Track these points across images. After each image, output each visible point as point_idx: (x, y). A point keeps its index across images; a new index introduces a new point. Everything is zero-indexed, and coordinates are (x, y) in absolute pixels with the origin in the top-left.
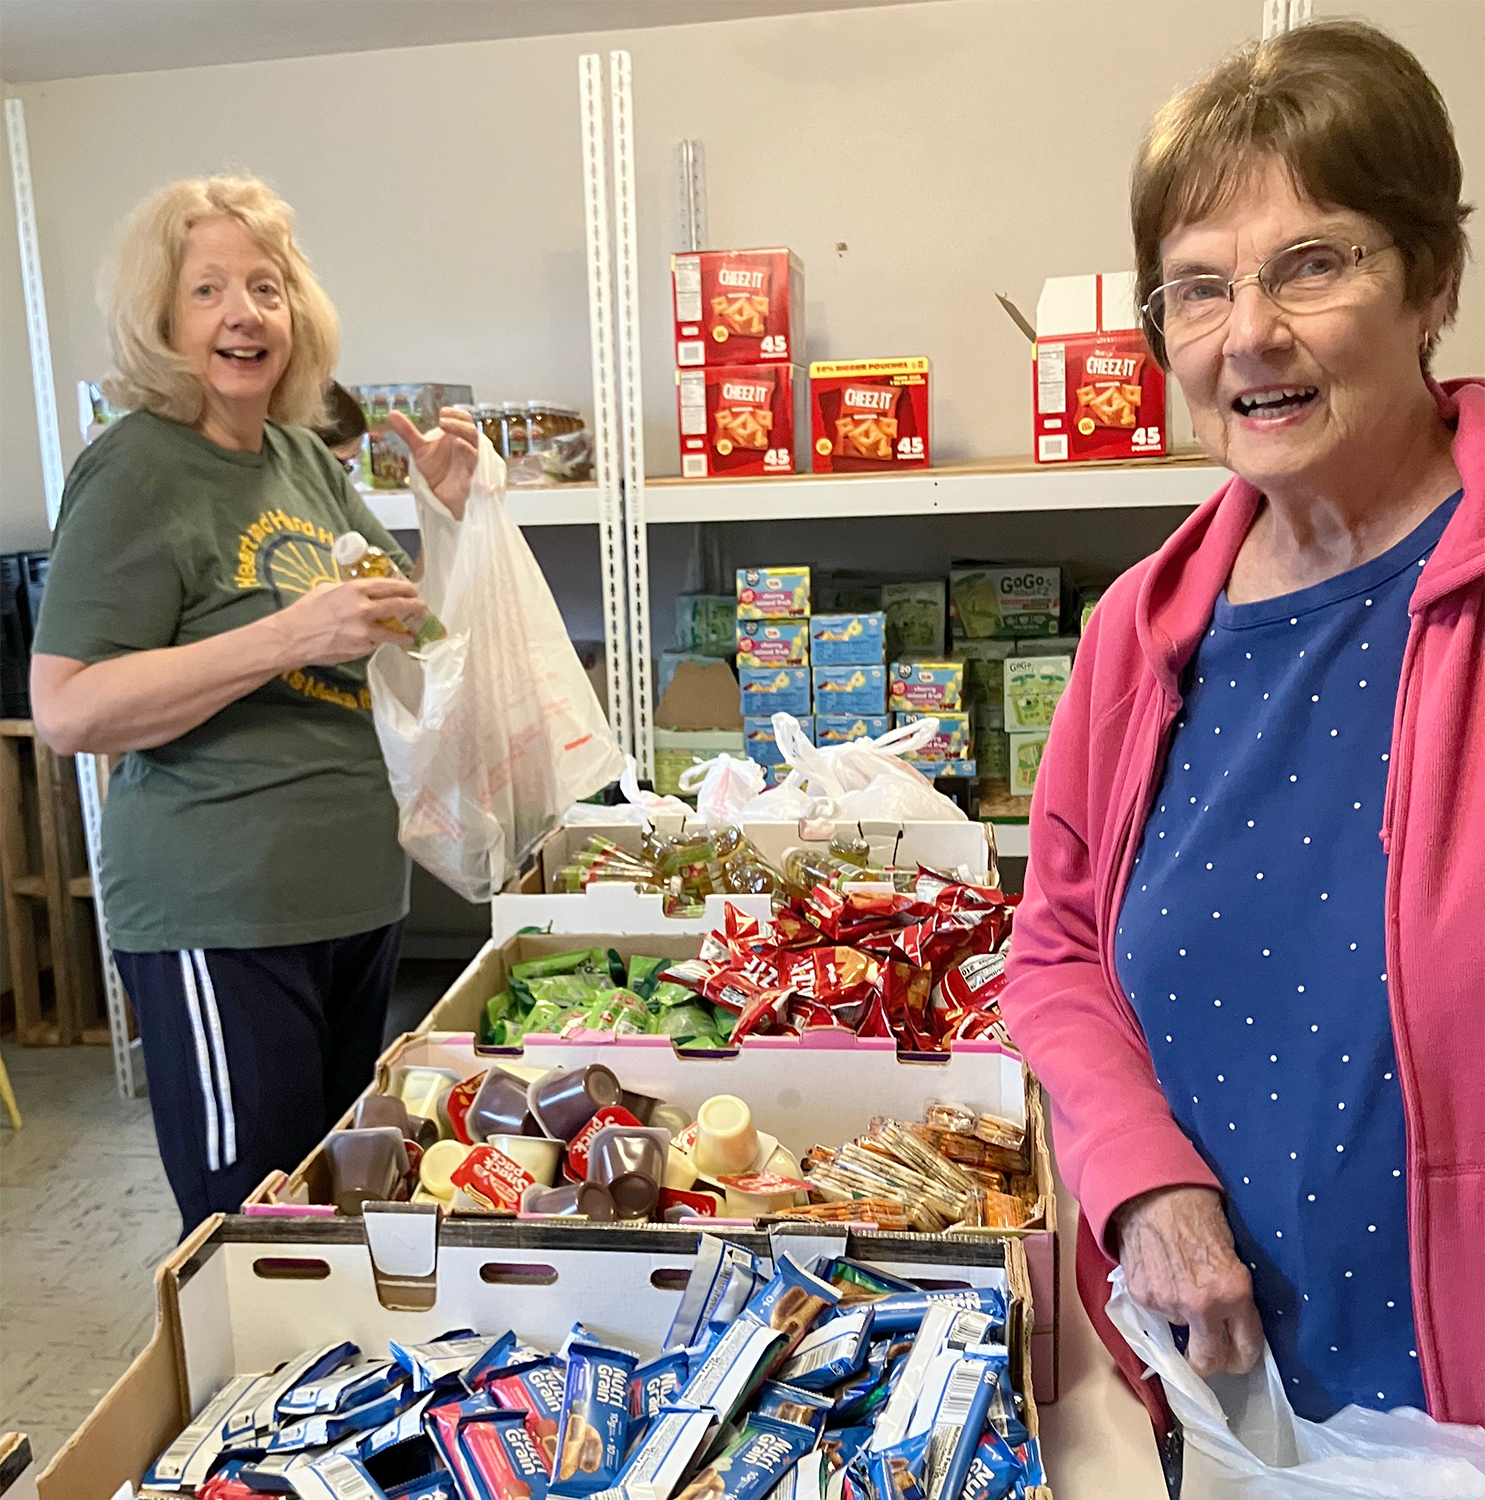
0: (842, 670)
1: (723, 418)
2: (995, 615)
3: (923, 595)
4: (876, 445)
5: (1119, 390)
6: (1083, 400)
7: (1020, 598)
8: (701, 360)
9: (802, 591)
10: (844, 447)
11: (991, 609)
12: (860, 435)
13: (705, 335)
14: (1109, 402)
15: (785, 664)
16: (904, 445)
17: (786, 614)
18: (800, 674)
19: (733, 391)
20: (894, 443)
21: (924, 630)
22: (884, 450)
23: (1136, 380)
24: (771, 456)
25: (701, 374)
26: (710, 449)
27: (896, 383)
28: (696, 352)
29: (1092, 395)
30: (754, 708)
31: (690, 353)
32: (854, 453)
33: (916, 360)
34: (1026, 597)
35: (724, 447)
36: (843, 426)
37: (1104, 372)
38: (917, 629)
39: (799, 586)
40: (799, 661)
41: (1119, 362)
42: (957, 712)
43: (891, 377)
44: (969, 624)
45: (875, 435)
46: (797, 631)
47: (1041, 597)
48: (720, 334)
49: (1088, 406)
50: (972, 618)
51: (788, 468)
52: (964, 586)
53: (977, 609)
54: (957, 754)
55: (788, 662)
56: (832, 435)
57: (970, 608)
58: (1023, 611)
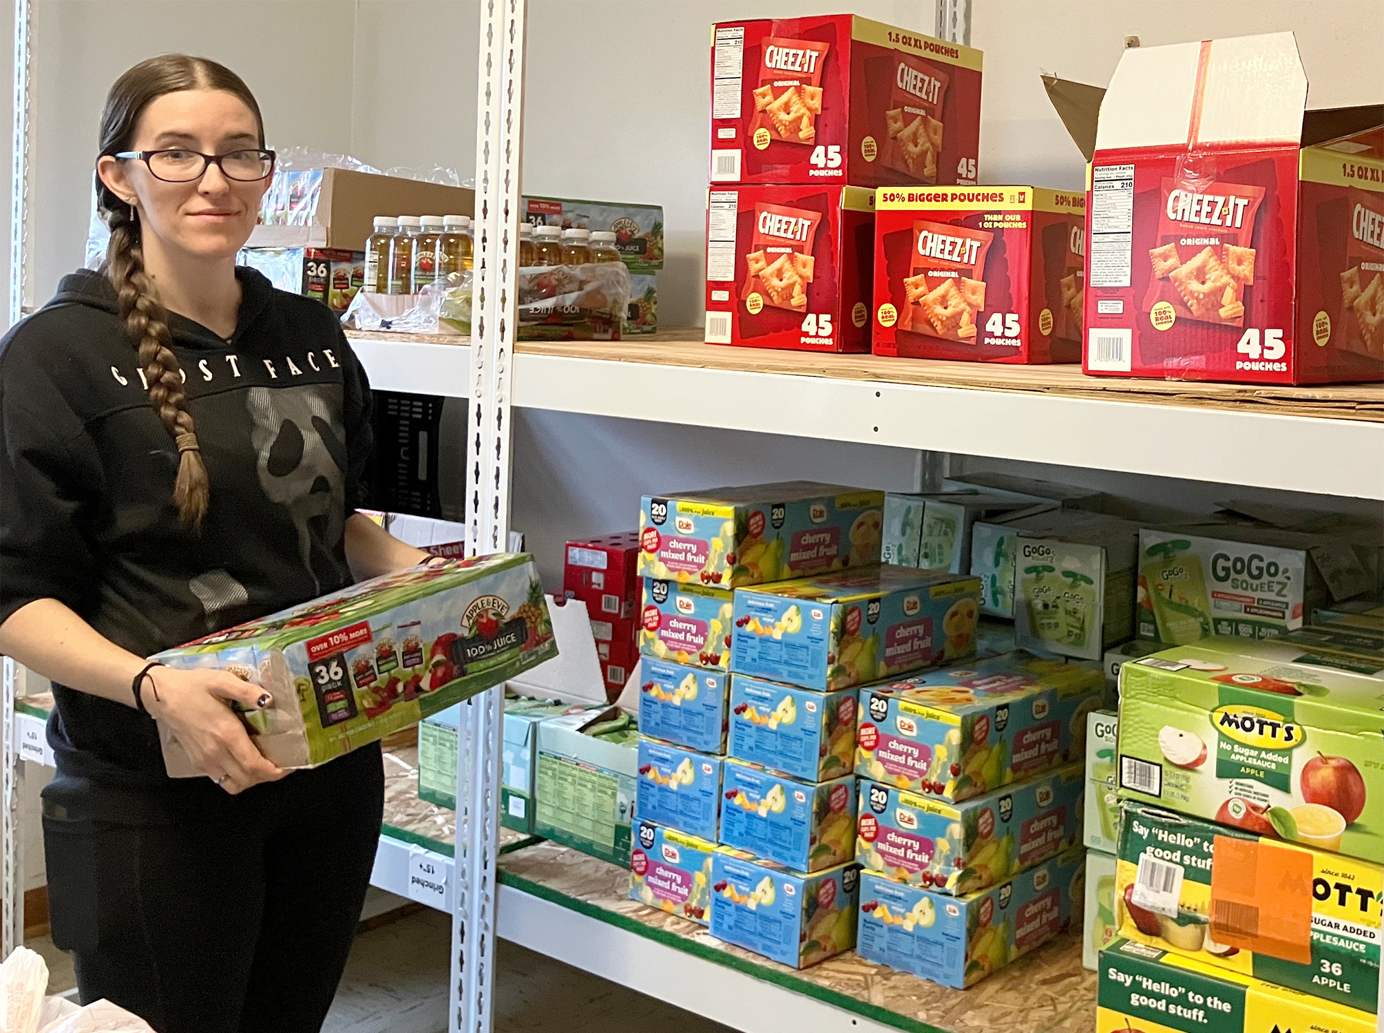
0: (767, 691)
1: (756, 261)
2: (1201, 614)
3: (1071, 564)
4: (955, 320)
5: (1218, 252)
6: (1160, 267)
7: (1239, 591)
8: (736, 177)
9: (722, 542)
10: (913, 319)
11: (1195, 602)
12: (935, 302)
13: (744, 142)
14: (1200, 274)
15: (695, 659)
16: (994, 324)
17: (696, 579)
18: (711, 682)
19: (772, 222)
20: (980, 319)
21: (1071, 620)
22: (966, 330)
23: (1245, 235)
24: (809, 325)
25: (734, 196)
26: (736, 306)
27: (986, 225)
28: (730, 164)
29: (1173, 261)
30: (652, 724)
31: (725, 166)
32: (923, 329)
33: (1015, 190)
34: (1249, 593)
35: (754, 303)
36: (914, 286)
37: (1195, 219)
38: (1061, 617)
39: (717, 535)
40: (715, 660)
41: (1220, 200)
42: (946, 801)
43: (980, 216)
44: (1164, 623)
45: (956, 304)
46: (718, 608)
47: (1272, 596)
48: (761, 138)
49: (1165, 278)
50: (1168, 612)
51: (829, 342)
52: (1158, 558)
53: (1175, 599)
54: (941, 881)
55: (702, 658)
56: (898, 299)
57: (1166, 595)
58: (1243, 615)
